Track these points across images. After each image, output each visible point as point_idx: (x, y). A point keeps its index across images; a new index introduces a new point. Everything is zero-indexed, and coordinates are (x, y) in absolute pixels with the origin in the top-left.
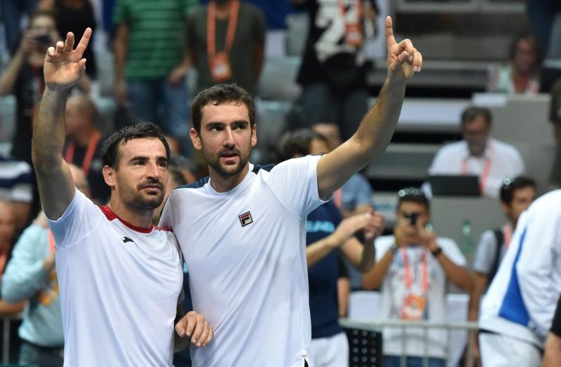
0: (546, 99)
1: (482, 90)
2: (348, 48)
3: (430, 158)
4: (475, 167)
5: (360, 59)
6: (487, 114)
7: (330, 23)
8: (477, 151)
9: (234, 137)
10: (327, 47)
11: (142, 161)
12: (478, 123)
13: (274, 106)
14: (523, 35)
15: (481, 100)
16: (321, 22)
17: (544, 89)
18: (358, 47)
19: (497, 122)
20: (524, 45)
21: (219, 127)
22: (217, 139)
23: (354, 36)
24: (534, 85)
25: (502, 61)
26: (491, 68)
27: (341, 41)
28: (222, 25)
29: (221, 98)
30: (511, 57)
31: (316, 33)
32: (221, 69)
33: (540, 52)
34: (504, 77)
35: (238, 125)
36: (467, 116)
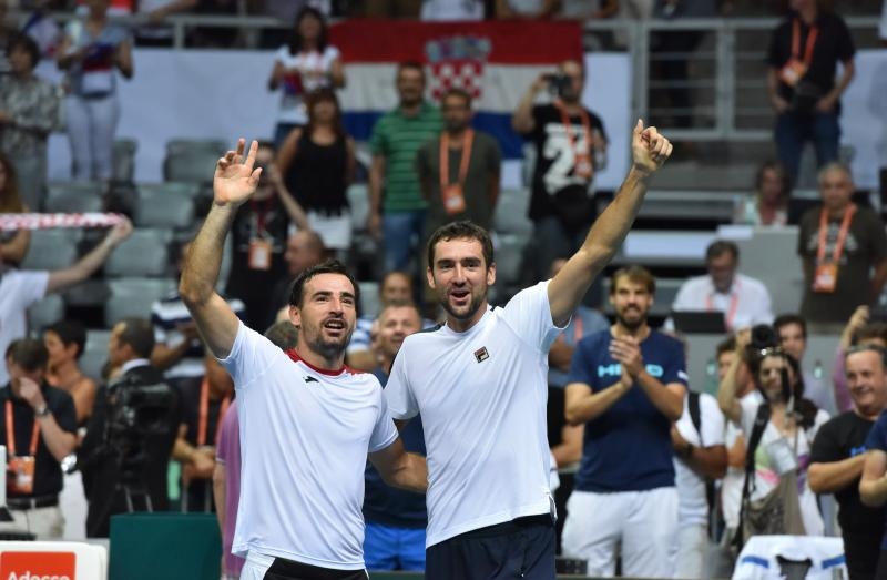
0: (794, 231)
1: (728, 222)
2: (579, 180)
3: (673, 294)
4: (721, 303)
5: (592, 190)
6: (732, 249)
7: (559, 154)
8: (723, 286)
9: (463, 274)
10: (556, 179)
11: (324, 296)
12: (723, 260)
13: (510, 240)
14: (769, 164)
15: (727, 233)
16: (549, 153)
17: (791, 221)
18: (589, 179)
19: (744, 258)
20: (771, 174)
21: (448, 264)
22: (446, 276)
23: (585, 168)
24: (781, 216)
25: (748, 190)
26: (737, 198)
27: (571, 173)
28: (455, 156)
29: (453, 234)
30: (757, 185)
31: (544, 165)
32: (455, 202)
33: (788, 182)
34: (750, 208)
35: (469, 263)
36: (713, 251)
